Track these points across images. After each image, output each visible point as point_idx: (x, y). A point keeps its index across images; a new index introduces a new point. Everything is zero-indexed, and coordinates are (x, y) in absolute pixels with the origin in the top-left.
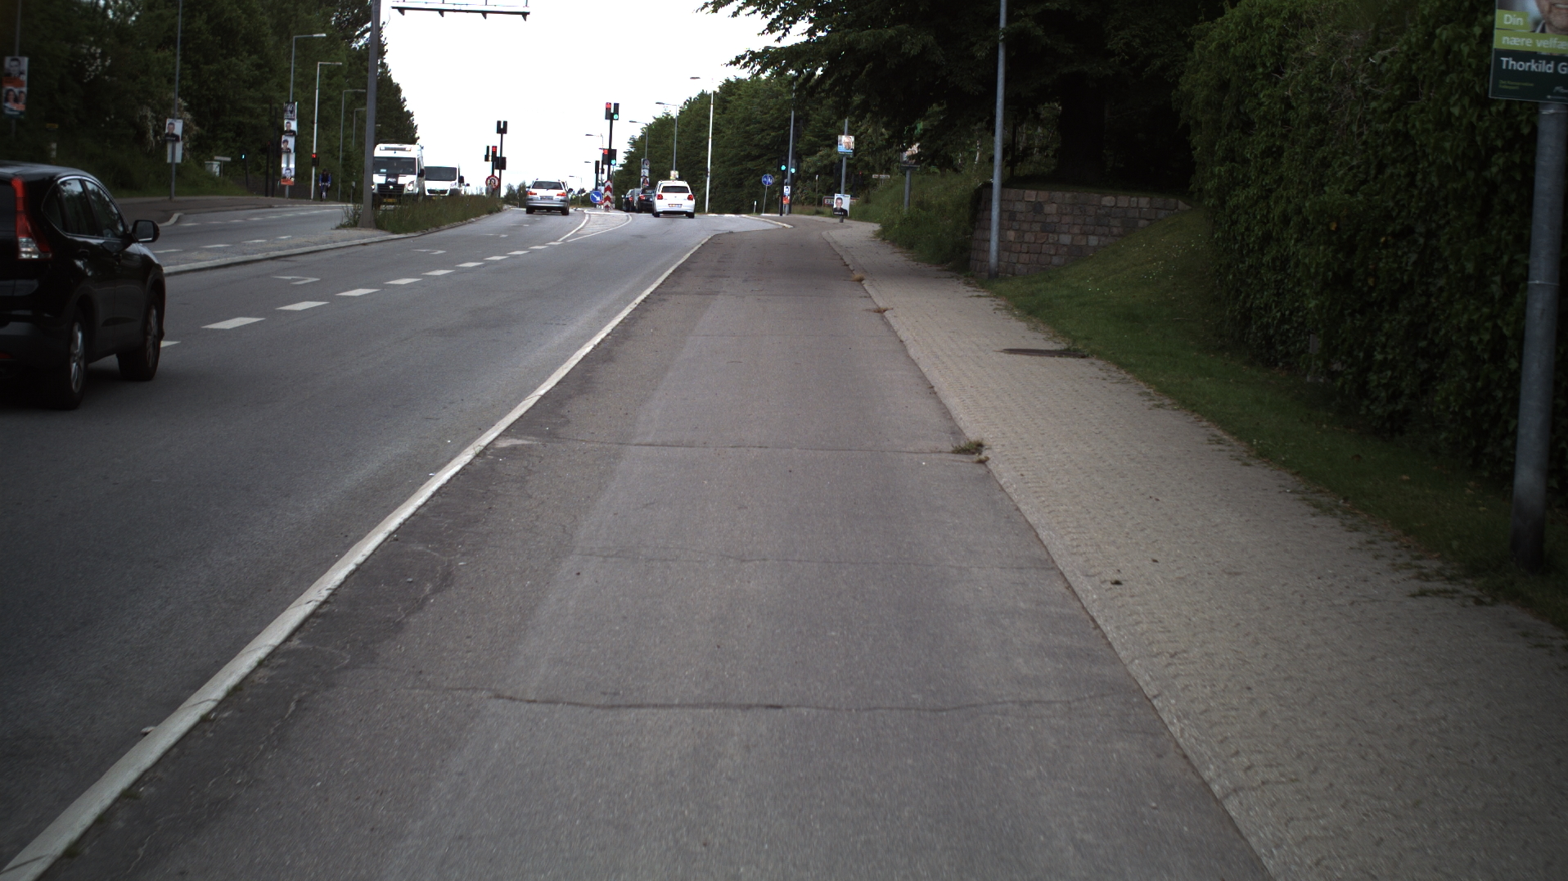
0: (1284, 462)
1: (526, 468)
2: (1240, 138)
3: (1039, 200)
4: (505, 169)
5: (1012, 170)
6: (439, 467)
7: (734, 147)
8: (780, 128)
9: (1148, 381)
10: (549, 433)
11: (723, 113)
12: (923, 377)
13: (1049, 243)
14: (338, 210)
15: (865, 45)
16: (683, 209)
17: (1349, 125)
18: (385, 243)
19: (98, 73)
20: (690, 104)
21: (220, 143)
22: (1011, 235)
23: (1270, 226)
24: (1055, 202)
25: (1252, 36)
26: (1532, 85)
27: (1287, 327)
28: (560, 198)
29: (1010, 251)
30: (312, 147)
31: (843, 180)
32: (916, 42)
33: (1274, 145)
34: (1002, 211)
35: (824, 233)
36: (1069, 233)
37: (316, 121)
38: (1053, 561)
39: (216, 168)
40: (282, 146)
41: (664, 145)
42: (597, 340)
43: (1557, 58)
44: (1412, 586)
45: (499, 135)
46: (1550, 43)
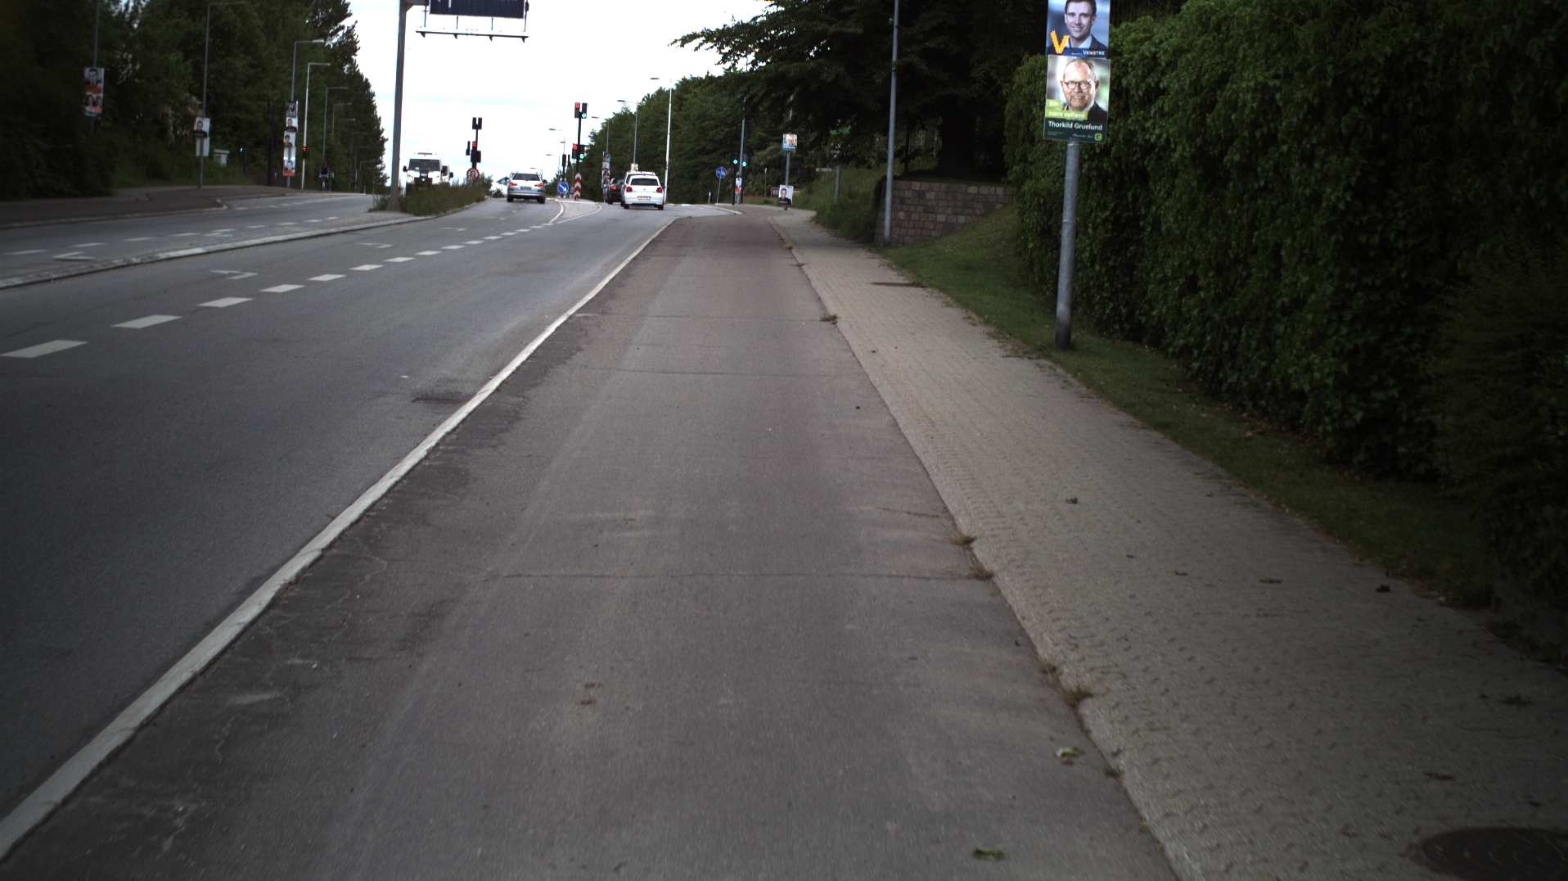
1: (596, 321)
3: (922, 189)
4: (479, 161)
5: (906, 167)
7: (690, 142)
8: (733, 124)
10: (602, 313)
11: (680, 110)
13: (931, 219)
15: (793, 74)
16: (652, 201)
18: (413, 223)
19: (131, 75)
20: (648, 100)
22: (902, 215)
24: (934, 191)
26: (1063, 133)
28: (538, 188)
29: (900, 227)
30: (304, 141)
31: (787, 173)
34: (894, 198)
35: (769, 218)
36: (944, 213)
37: (306, 118)
38: (850, 348)
39: (224, 161)
40: (284, 140)
41: (624, 139)
43: (1075, 122)
44: (1004, 354)
45: (475, 131)
46: (1071, 115)
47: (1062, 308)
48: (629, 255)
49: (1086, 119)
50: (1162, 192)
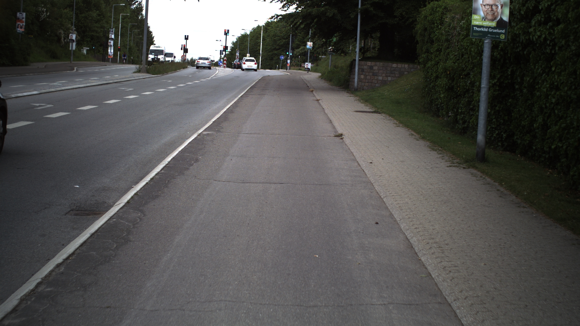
0: (429, 139)
1: (213, 138)
2: (430, 46)
3: (372, 65)
4: (187, 53)
5: (364, 55)
6: (188, 138)
7: (270, 46)
8: (287, 38)
9: (397, 120)
10: (218, 131)
11: (266, 33)
12: (328, 118)
13: (375, 79)
14: (133, 67)
15: (314, 13)
16: (253, 68)
17: (455, 42)
18: (150, 78)
19: (45, 17)
20: (254, 29)
21: (85, 42)
22: (362, 77)
23: (438, 73)
24: (377, 66)
25: (434, 14)
26: (482, 34)
27: (443, 105)
28: (208, 63)
29: (362, 82)
30: (118, 44)
31: (309, 58)
32: (331, 12)
33: (439, 48)
34: (359, 69)
35: (301, 76)
36: (381, 76)
37: (120, 35)
38: (356, 159)
39: (85, 52)
40: (109, 44)
41: (245, 45)
42: (228, 107)
43: (489, 27)
44: (448, 165)
45: (186, 40)
46: (487, 23)
47: (480, 138)
48: (240, 94)
49: (495, 26)
50: (540, 70)
